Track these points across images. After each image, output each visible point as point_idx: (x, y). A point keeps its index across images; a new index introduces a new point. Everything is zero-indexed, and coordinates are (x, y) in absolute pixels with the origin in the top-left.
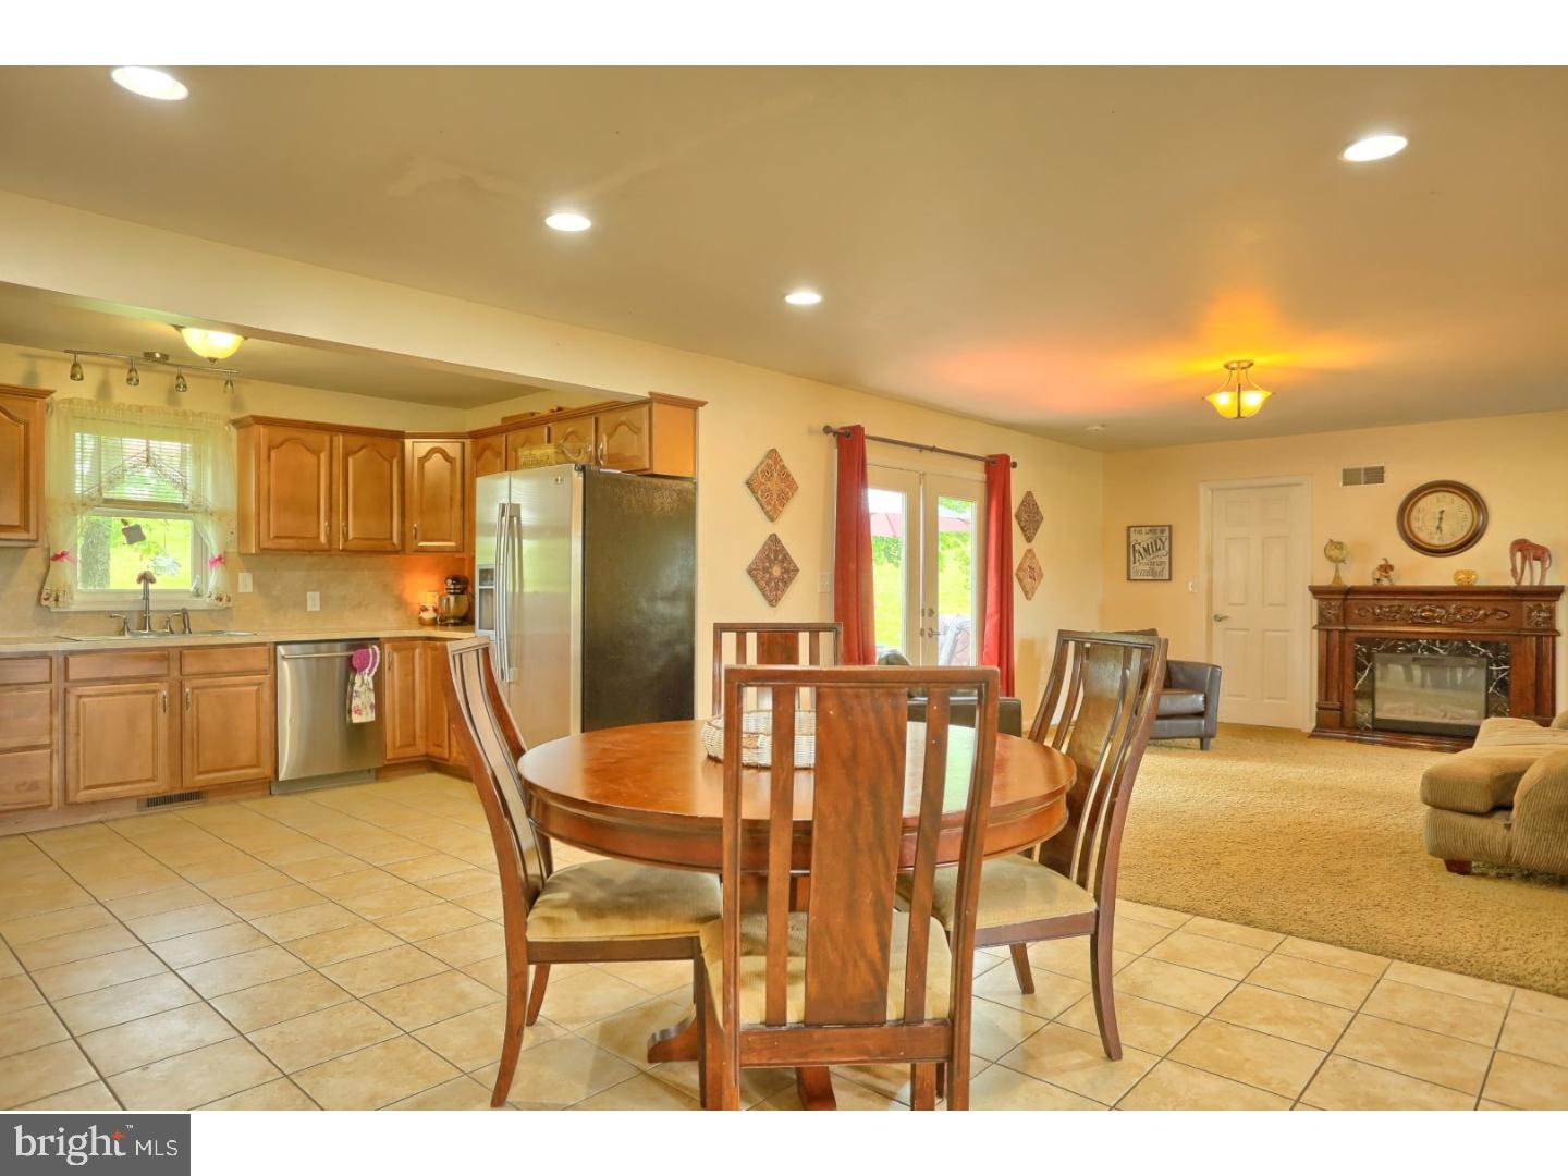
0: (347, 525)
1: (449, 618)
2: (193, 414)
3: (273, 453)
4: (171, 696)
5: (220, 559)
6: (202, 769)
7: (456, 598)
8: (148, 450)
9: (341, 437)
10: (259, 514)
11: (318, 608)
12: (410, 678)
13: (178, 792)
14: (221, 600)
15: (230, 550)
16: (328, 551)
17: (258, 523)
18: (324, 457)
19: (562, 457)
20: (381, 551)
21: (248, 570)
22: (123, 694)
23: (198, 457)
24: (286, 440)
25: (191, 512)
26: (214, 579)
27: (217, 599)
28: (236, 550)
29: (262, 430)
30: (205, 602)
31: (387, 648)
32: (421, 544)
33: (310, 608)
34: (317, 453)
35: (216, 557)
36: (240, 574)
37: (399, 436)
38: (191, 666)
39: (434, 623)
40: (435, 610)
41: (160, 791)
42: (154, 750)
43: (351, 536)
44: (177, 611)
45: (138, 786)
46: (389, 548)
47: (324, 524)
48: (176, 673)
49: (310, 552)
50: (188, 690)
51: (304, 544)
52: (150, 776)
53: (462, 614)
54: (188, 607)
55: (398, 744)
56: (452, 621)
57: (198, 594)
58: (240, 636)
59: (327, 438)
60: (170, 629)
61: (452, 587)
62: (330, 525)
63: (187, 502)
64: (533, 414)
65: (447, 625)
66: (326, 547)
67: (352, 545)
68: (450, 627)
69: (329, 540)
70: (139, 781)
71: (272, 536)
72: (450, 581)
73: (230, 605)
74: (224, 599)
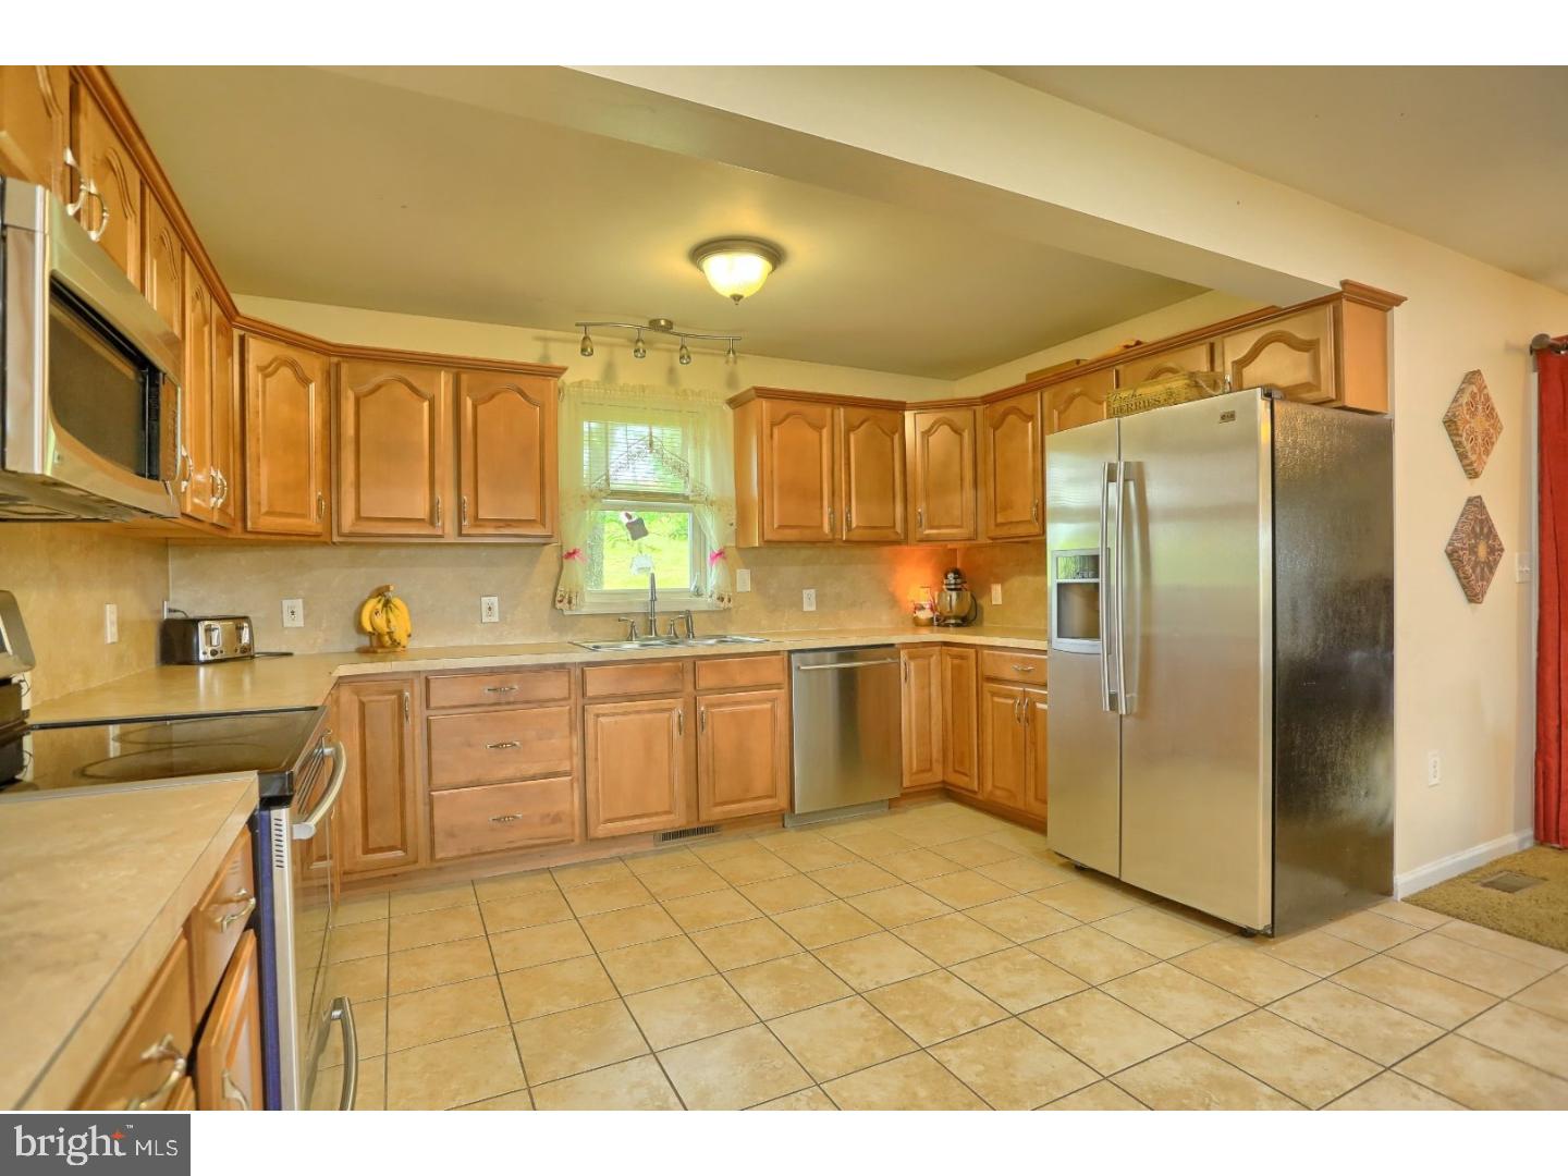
0: (850, 511)
1: (949, 618)
2: (693, 392)
3: (776, 431)
4: (686, 713)
5: (720, 554)
6: (718, 800)
7: (958, 596)
8: (651, 435)
9: (842, 410)
10: (762, 501)
11: (813, 608)
12: (926, 691)
13: (695, 826)
14: (722, 600)
15: (728, 544)
16: (827, 543)
17: (762, 512)
18: (825, 432)
19: (1194, 391)
20: (881, 541)
21: (747, 568)
22: (638, 712)
23: (698, 442)
24: (787, 416)
25: (692, 502)
26: (714, 577)
27: (718, 599)
28: (733, 544)
29: (765, 404)
30: (706, 602)
31: (903, 654)
32: (927, 532)
33: (806, 608)
34: (819, 428)
35: (717, 552)
36: (738, 571)
37: (899, 407)
38: (707, 679)
39: (930, 623)
40: (932, 609)
41: (677, 825)
42: (671, 778)
43: (854, 525)
44: (680, 613)
45: (655, 819)
46: (893, 537)
47: (827, 510)
48: (690, 688)
49: (812, 543)
50: (702, 709)
51: (808, 534)
52: (667, 808)
53: (963, 615)
54: (692, 608)
55: (914, 770)
56: (953, 621)
57: (698, 593)
58: (752, 644)
59: (828, 410)
60: (675, 634)
61: (953, 582)
62: (833, 512)
63: (688, 492)
64: (1078, 362)
65: (947, 625)
66: (830, 537)
67: (856, 536)
68: (951, 629)
69: (833, 529)
70: (657, 814)
71: (776, 526)
72: (951, 576)
73: (731, 605)
74: (726, 600)
